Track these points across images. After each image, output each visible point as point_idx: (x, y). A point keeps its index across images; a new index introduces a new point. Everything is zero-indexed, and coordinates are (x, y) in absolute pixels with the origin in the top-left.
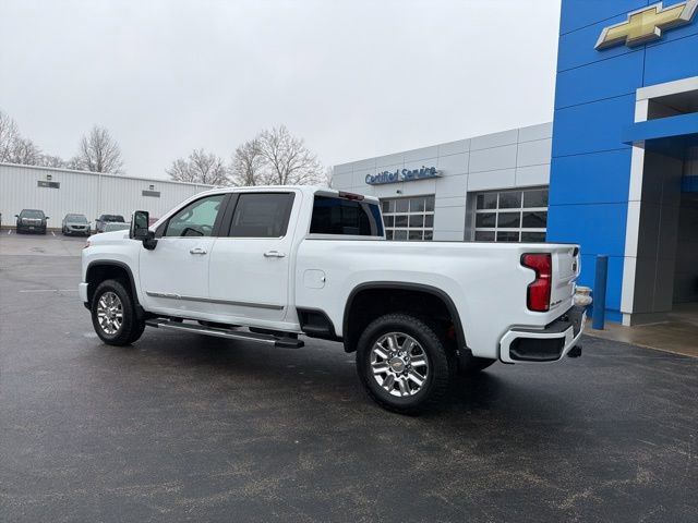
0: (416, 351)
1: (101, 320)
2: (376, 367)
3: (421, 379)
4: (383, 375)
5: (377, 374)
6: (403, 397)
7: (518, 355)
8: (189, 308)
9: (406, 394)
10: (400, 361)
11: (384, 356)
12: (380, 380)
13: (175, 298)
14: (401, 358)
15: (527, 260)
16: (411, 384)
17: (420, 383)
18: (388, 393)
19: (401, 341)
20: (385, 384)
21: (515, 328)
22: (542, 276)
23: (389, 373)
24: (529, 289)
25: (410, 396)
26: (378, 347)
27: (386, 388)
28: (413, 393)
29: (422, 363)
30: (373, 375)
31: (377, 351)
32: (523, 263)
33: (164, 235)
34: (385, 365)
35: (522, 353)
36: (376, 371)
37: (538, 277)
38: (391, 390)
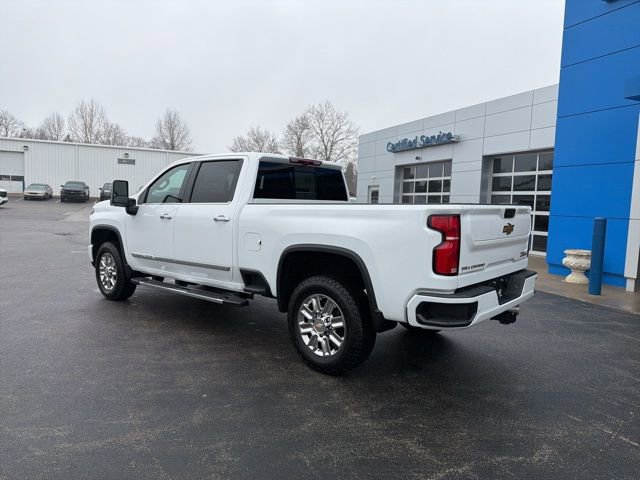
0: (335, 313)
1: (102, 278)
2: (304, 327)
3: (340, 340)
4: (309, 334)
5: (305, 334)
6: (324, 357)
7: (424, 320)
8: (166, 269)
9: (327, 354)
10: (321, 322)
11: (310, 317)
12: (306, 340)
13: (150, 258)
14: (323, 319)
15: (433, 222)
16: (332, 345)
17: (338, 344)
18: (312, 352)
19: (323, 302)
20: (310, 344)
21: (421, 292)
22: (449, 238)
23: (313, 333)
24: (435, 252)
25: (330, 356)
26: (304, 308)
27: (311, 348)
28: (333, 352)
29: (340, 324)
30: (300, 334)
31: (303, 312)
32: (429, 225)
33: (145, 202)
34: (309, 326)
35: (427, 318)
36: (303, 330)
37: (444, 240)
38: (315, 350)
